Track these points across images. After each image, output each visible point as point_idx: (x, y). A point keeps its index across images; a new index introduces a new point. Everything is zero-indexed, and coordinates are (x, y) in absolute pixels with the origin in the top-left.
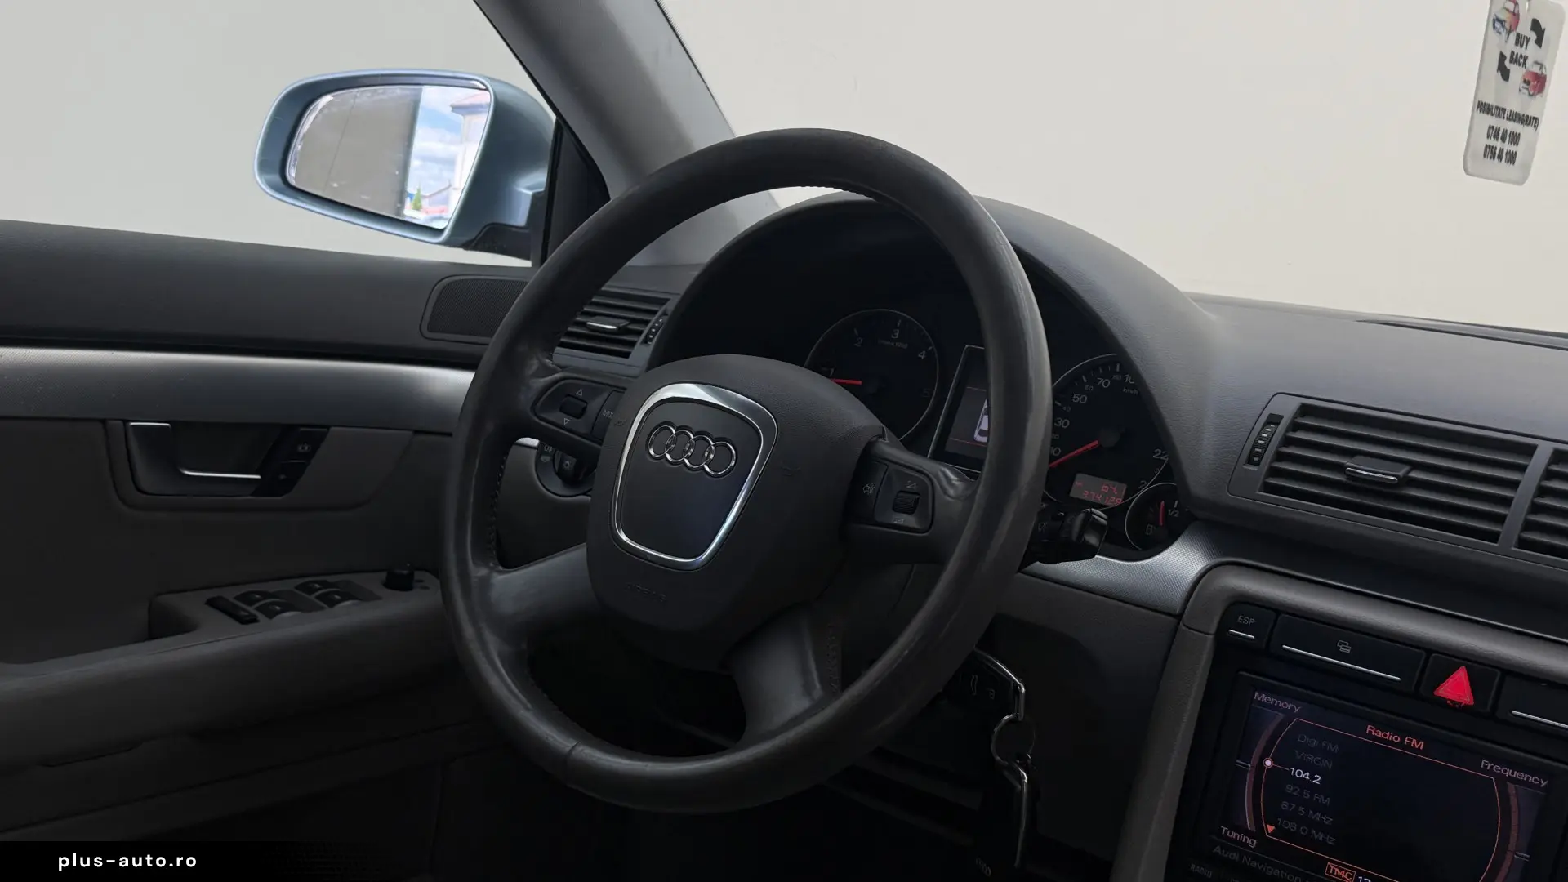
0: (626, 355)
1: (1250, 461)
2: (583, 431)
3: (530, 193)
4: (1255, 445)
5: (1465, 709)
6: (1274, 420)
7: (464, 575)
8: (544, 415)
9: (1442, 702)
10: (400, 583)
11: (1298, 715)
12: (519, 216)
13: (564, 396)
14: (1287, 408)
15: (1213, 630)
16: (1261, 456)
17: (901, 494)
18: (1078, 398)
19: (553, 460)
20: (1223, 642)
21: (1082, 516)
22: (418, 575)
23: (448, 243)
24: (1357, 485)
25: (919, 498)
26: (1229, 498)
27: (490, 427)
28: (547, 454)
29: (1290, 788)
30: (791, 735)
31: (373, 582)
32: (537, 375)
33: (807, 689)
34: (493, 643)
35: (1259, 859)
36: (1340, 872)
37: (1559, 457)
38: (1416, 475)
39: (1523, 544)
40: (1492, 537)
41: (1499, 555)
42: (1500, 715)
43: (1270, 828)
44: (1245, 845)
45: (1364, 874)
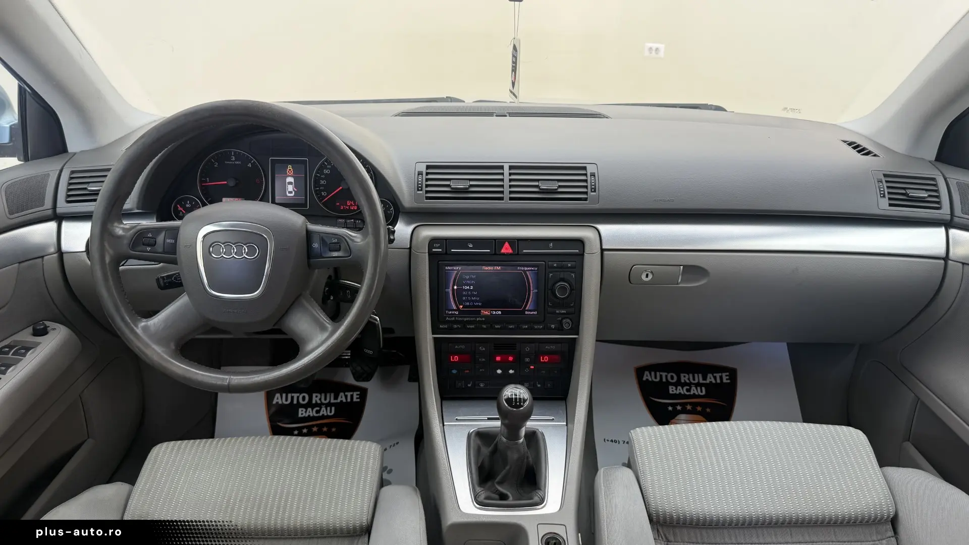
1: (418, 190)
2: (159, 251)
4: (418, 184)
5: (511, 254)
6: (420, 173)
8: (136, 249)
9: (504, 254)
10: (41, 332)
11: (461, 270)
12: (5, 138)
13: (143, 239)
14: (423, 168)
15: (427, 251)
16: (422, 187)
17: (331, 245)
18: (326, 171)
20: (431, 254)
24: (456, 190)
25: (340, 244)
26: (415, 205)
29: (464, 293)
35: (461, 317)
36: (485, 312)
37: (511, 168)
38: (472, 183)
39: (511, 199)
40: (502, 199)
41: (506, 204)
42: (520, 253)
43: (461, 306)
44: (455, 314)
45: (493, 311)
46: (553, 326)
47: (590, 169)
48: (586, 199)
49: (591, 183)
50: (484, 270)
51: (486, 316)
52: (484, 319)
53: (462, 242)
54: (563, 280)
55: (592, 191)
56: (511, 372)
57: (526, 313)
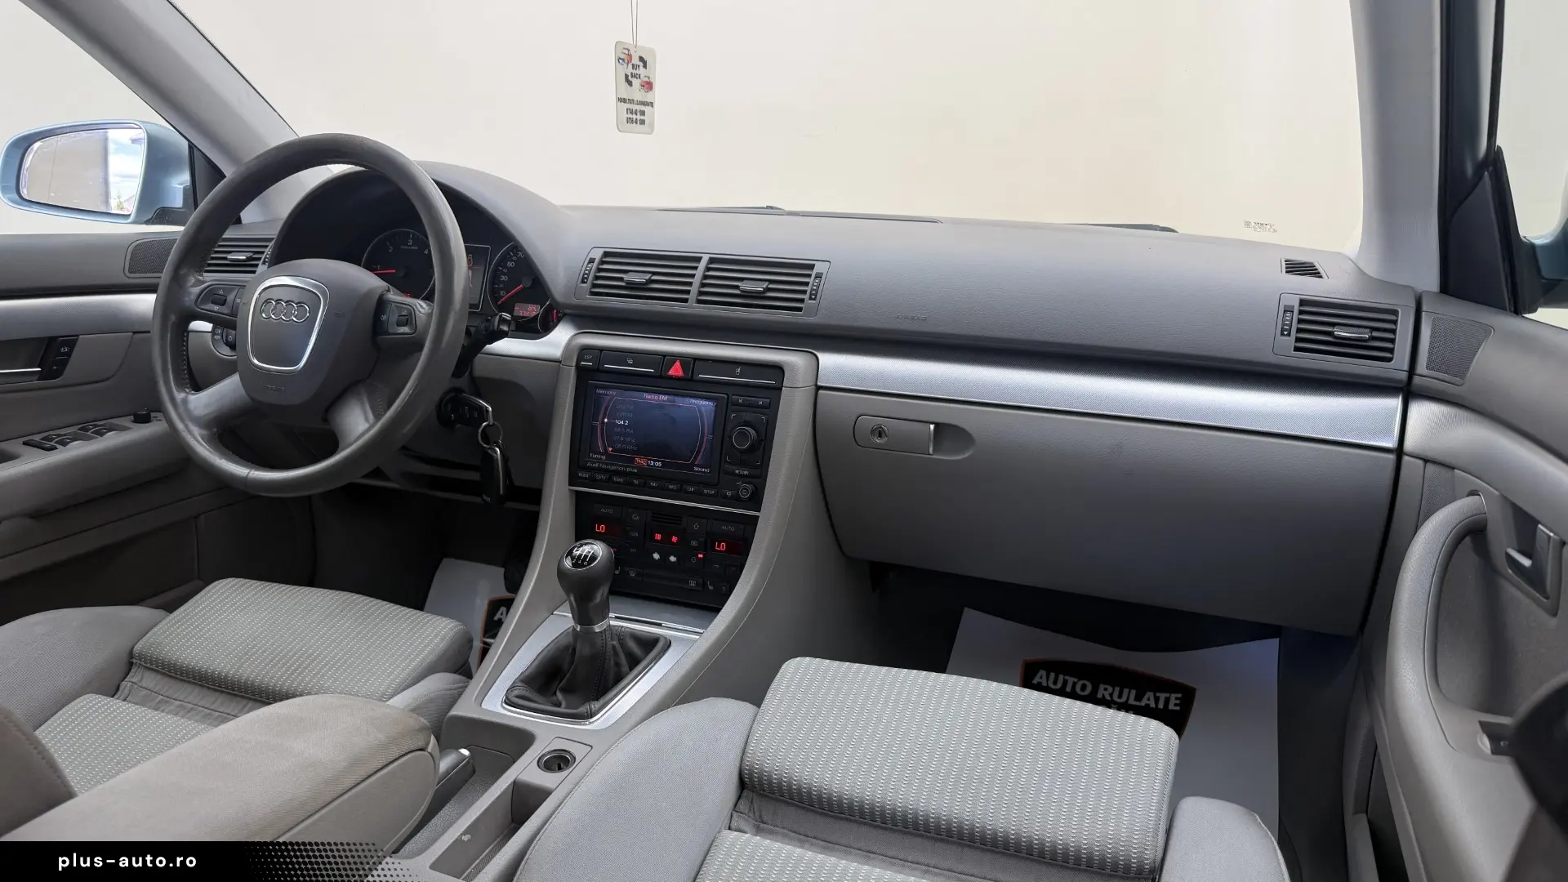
0: (254, 272)
1: (583, 282)
2: (226, 311)
3: (182, 187)
4: (584, 274)
5: (678, 379)
6: (592, 261)
7: (173, 399)
8: (202, 307)
9: (671, 378)
10: (143, 419)
11: (616, 395)
12: (177, 201)
13: (213, 295)
14: (597, 255)
15: (574, 364)
16: (587, 279)
17: (400, 317)
18: (510, 264)
19: (222, 337)
20: (579, 368)
21: (498, 317)
22: (153, 414)
23: (134, 222)
24: (631, 286)
25: (408, 319)
26: (575, 301)
27: (173, 318)
28: (218, 334)
29: (616, 430)
30: (360, 442)
31: (126, 421)
32: (194, 285)
33: (367, 419)
34: (196, 431)
35: (607, 464)
36: (641, 461)
37: (712, 261)
38: (654, 278)
39: (699, 302)
40: (686, 301)
41: (692, 308)
42: (695, 378)
43: (610, 449)
44: (601, 459)
45: (650, 460)
46: (729, 494)
47: (819, 268)
48: (800, 309)
49: (813, 285)
50: (645, 399)
51: (640, 468)
52: (636, 471)
53: (621, 354)
54: (746, 424)
55: (811, 298)
56: (673, 559)
57: (696, 469)
